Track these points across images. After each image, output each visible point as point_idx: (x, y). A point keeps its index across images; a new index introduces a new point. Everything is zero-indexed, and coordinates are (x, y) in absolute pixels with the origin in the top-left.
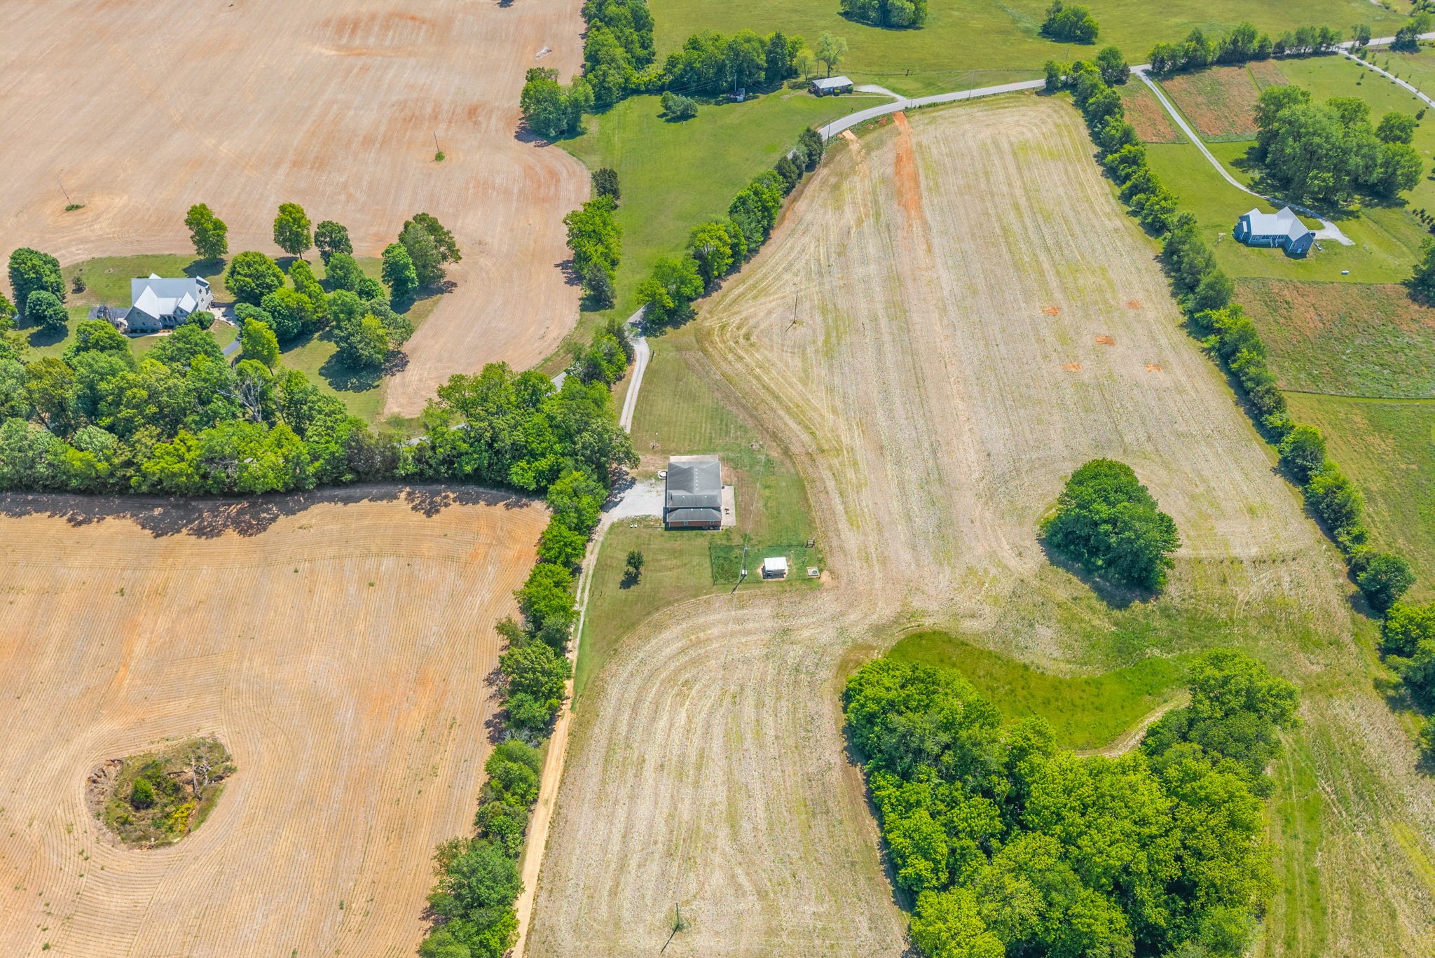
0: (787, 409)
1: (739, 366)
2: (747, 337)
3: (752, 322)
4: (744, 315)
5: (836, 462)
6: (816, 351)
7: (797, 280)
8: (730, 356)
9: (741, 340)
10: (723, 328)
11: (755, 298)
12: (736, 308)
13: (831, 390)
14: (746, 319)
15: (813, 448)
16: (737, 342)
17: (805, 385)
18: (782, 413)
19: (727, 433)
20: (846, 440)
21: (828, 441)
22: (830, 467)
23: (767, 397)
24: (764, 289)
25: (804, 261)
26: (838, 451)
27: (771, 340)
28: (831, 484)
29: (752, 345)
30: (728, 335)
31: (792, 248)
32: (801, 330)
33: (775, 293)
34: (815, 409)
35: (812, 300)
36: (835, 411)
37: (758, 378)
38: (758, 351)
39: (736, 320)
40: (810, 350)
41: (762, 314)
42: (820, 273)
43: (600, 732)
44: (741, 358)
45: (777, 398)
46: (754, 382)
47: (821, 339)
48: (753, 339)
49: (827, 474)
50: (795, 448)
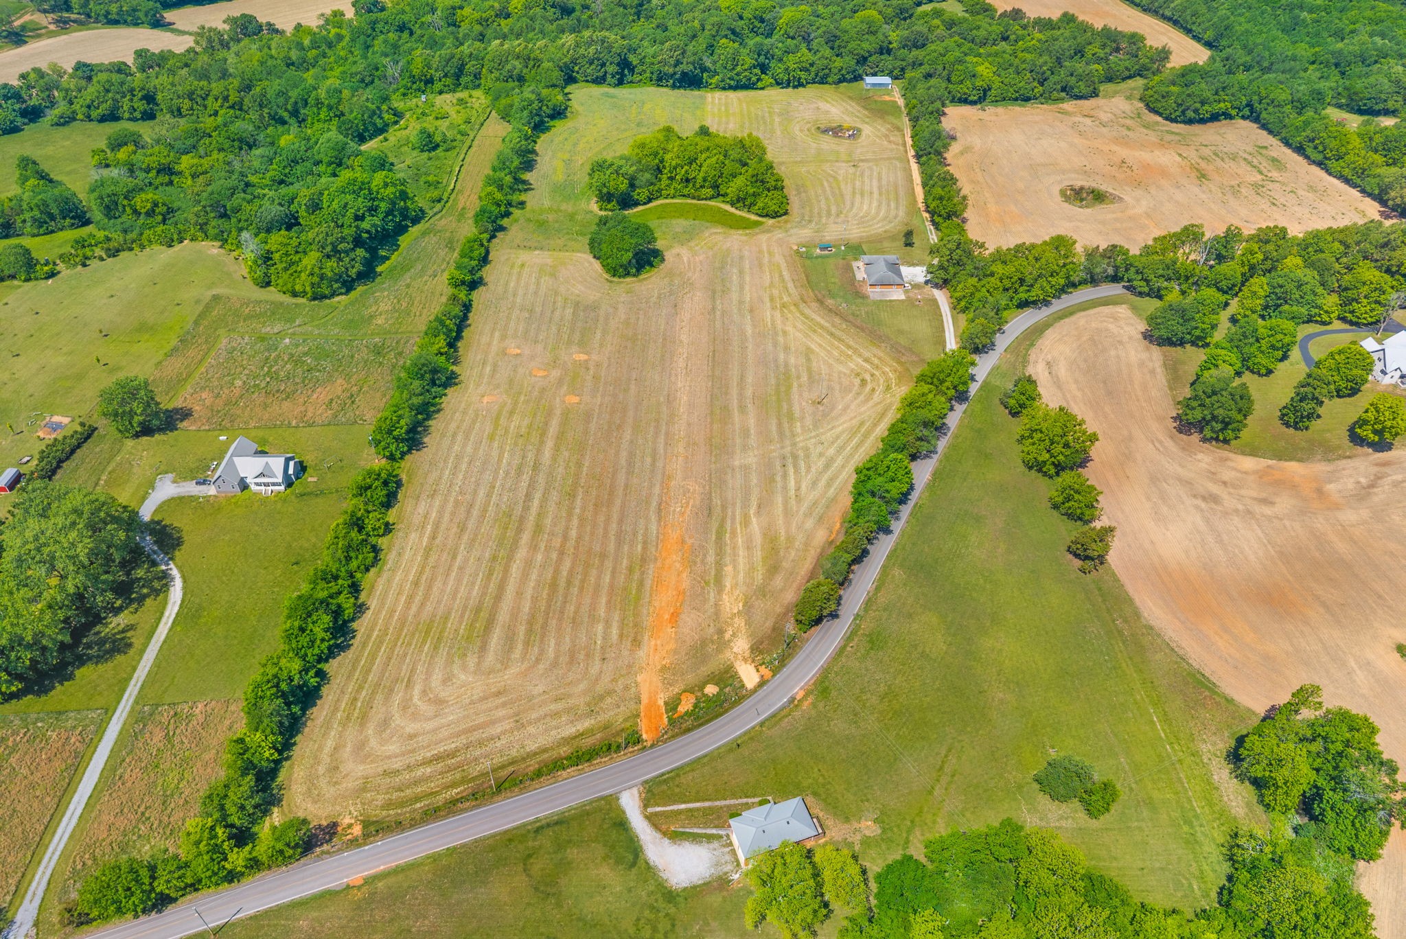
0: (822, 327)
1: (867, 354)
2: (863, 382)
3: (862, 398)
4: (871, 403)
5: (786, 299)
6: (799, 377)
7: (820, 449)
8: (876, 361)
9: (868, 377)
10: (888, 388)
11: (862, 423)
12: (880, 408)
13: (786, 349)
14: (867, 400)
15: (802, 306)
16: (872, 375)
17: (808, 348)
18: (826, 324)
19: (867, 313)
20: (778, 314)
21: (790, 311)
22: (790, 295)
23: (838, 333)
24: (854, 434)
25: (813, 470)
26: (784, 306)
27: (840, 384)
28: (790, 285)
29: (858, 375)
30: (881, 381)
31: (828, 485)
32: (814, 395)
33: (843, 432)
34: (800, 331)
35: (802, 427)
36: (785, 333)
37: (849, 347)
38: (852, 370)
39: (877, 397)
40: (805, 378)
41: (853, 407)
42: (795, 457)
43: (903, 203)
44: (866, 360)
45: (832, 334)
46: (851, 343)
47: (795, 389)
48: (857, 381)
49: (792, 290)
50: (814, 305)
